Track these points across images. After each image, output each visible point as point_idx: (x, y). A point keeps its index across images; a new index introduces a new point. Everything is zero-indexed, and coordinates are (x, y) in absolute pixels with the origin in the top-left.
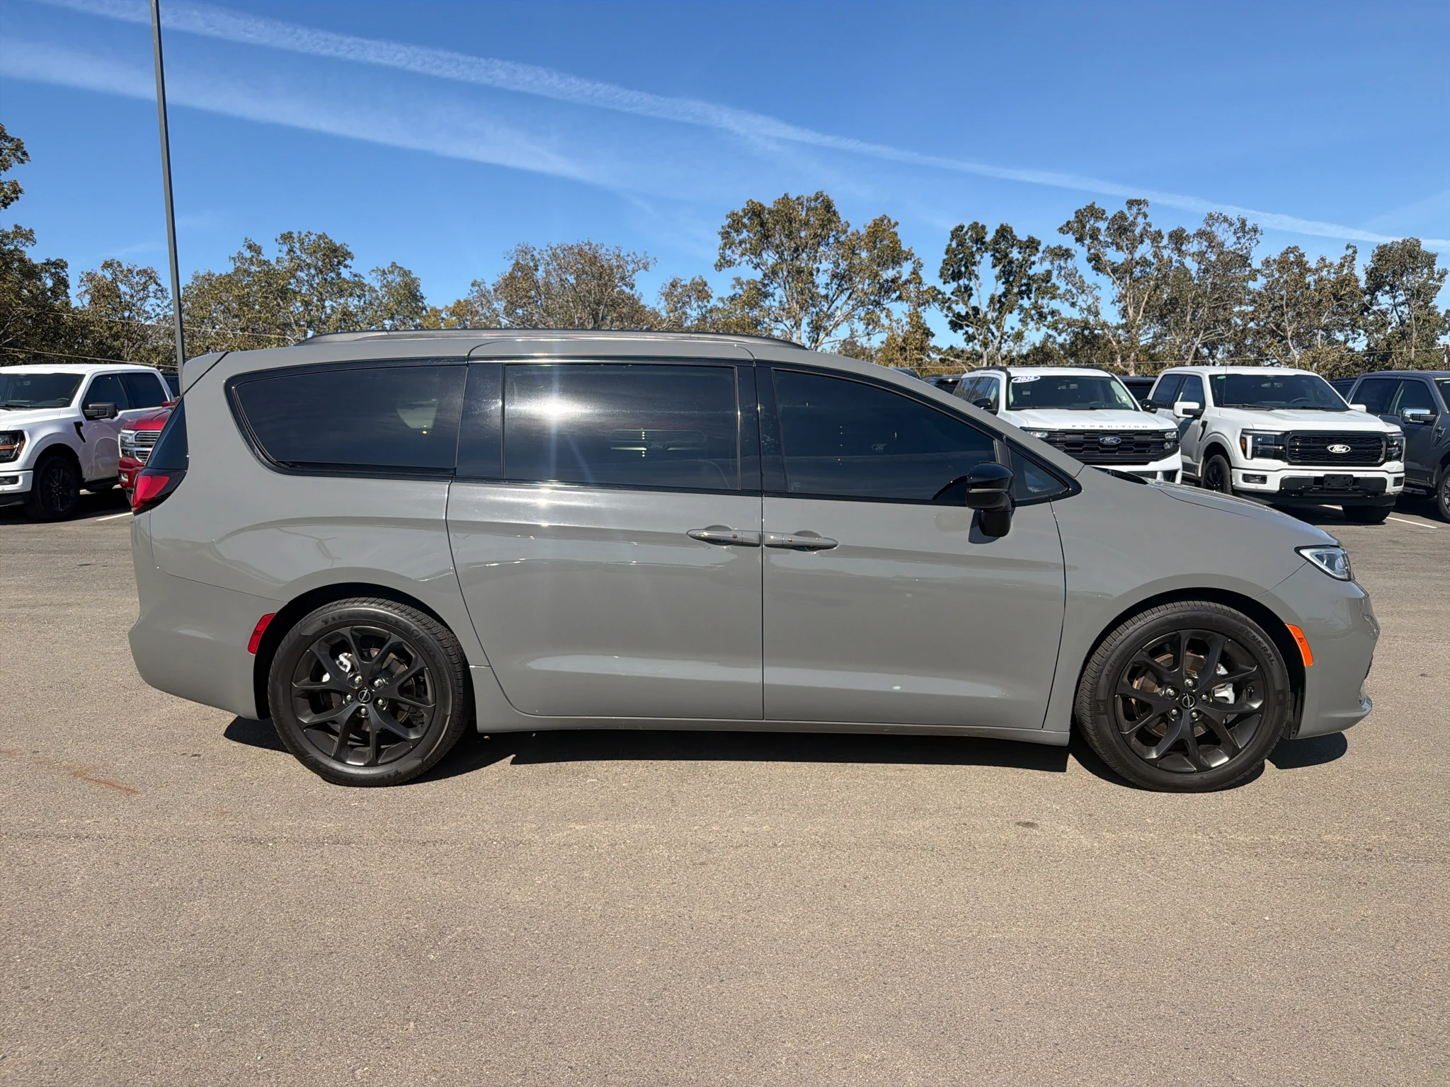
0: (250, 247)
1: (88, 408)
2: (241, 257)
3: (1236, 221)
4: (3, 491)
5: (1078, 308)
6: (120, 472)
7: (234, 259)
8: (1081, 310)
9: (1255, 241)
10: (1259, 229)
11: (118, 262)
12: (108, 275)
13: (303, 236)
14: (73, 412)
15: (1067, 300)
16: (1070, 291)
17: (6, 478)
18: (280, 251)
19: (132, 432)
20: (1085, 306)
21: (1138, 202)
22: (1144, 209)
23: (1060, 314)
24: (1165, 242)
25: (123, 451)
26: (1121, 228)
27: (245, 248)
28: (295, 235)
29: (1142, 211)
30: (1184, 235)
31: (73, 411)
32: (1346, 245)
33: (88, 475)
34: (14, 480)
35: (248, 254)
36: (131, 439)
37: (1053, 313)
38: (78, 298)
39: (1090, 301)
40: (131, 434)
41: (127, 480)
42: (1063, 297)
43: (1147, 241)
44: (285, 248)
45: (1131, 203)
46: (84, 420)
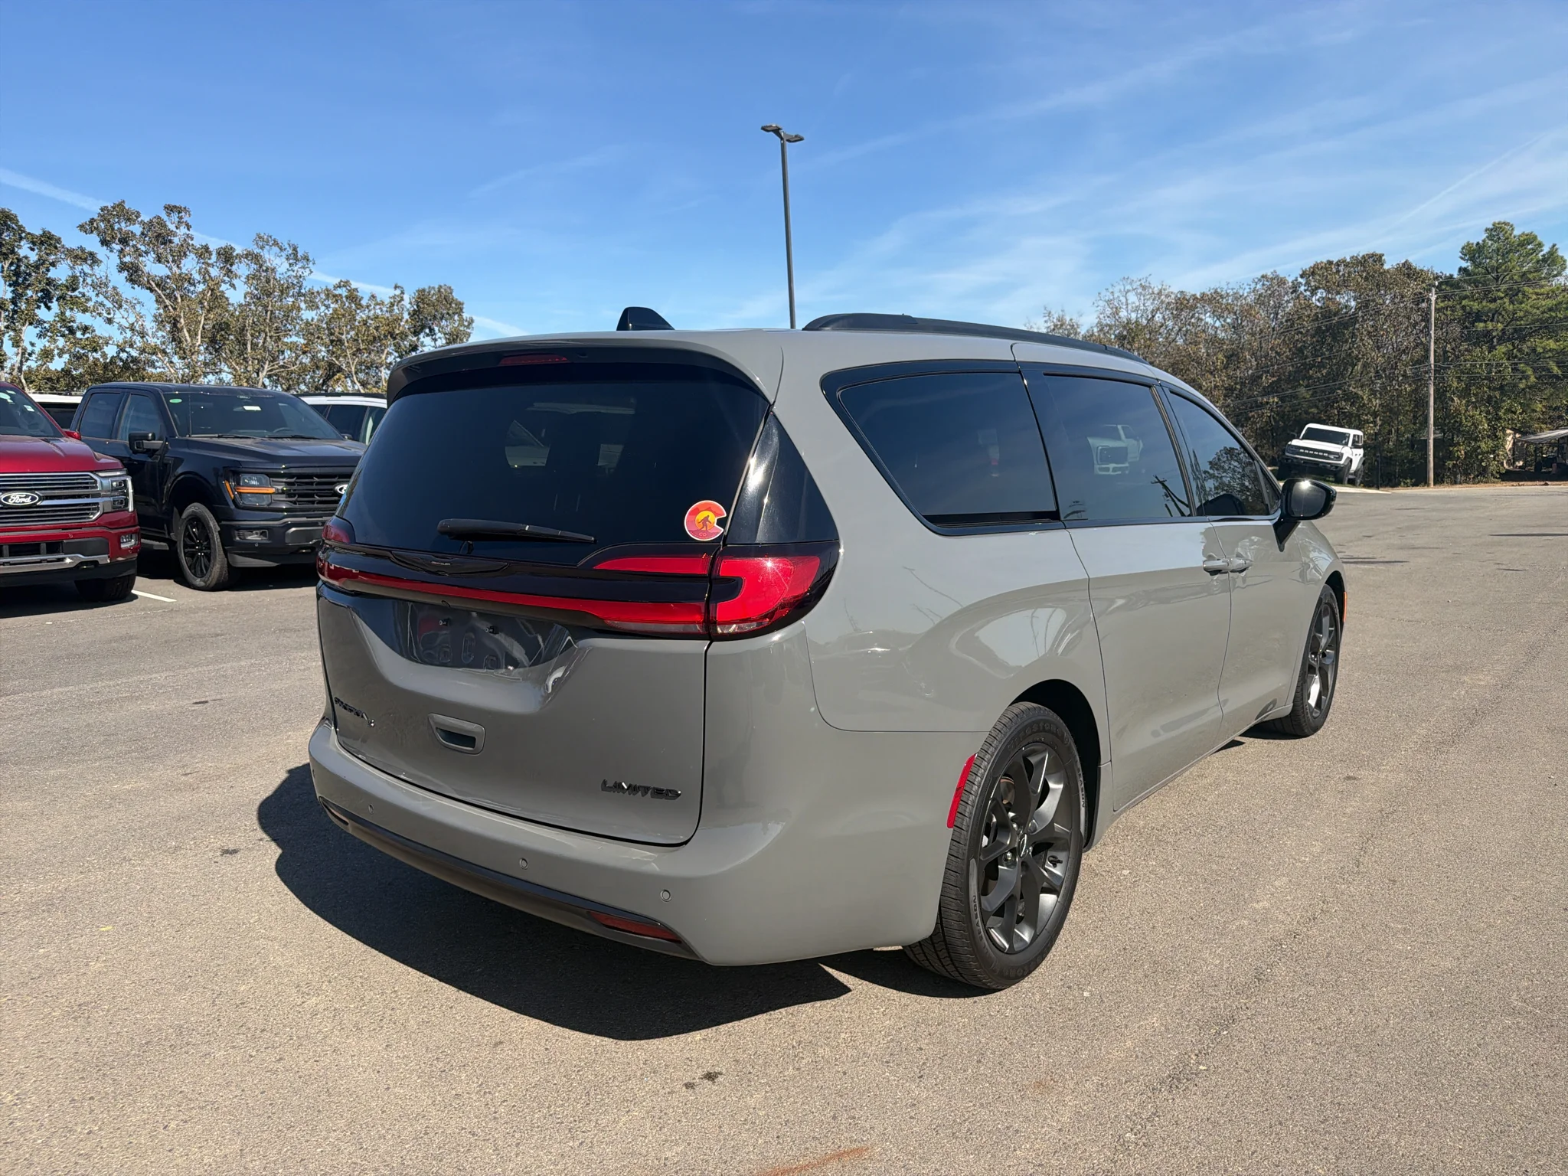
3: (287, 246)
5: (116, 325)
8: (122, 328)
9: (307, 270)
10: (311, 259)
15: (100, 314)
16: (102, 304)
20: (127, 325)
21: (179, 210)
22: (186, 218)
23: (93, 331)
24: (214, 257)
26: (159, 236)
29: (184, 220)
30: (234, 254)
32: (394, 286)
37: (85, 329)
39: (132, 319)
42: (95, 311)
43: (191, 256)
45: (170, 209)
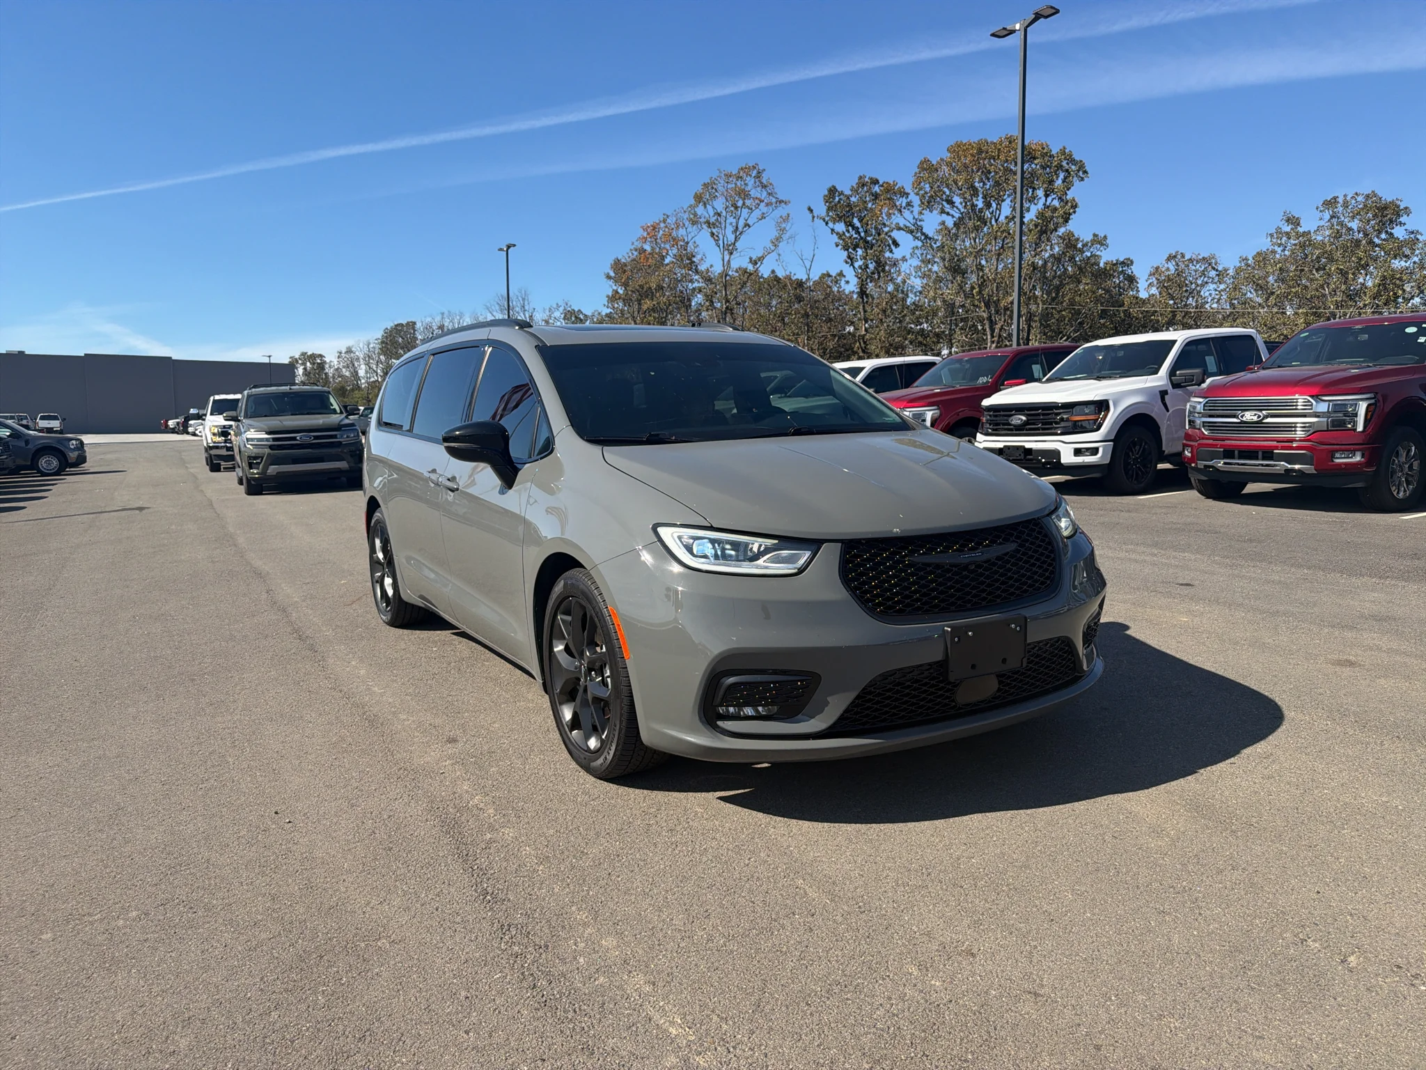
0: (1288, 220)
1: (1175, 375)
2: (1279, 231)
4: (1083, 462)
6: (1185, 446)
7: (1271, 235)
11: (1182, 253)
12: (1171, 266)
13: (1348, 198)
14: (1161, 378)
17: (1087, 449)
18: (1321, 219)
19: (1201, 400)
25: (1190, 421)
27: (1284, 222)
28: (1341, 200)
31: (1159, 379)
33: (1168, 448)
34: (1094, 451)
35: (1287, 228)
36: (1199, 408)
38: (1145, 289)
40: (1200, 403)
41: (1190, 455)
44: (1327, 216)
46: (1170, 388)
